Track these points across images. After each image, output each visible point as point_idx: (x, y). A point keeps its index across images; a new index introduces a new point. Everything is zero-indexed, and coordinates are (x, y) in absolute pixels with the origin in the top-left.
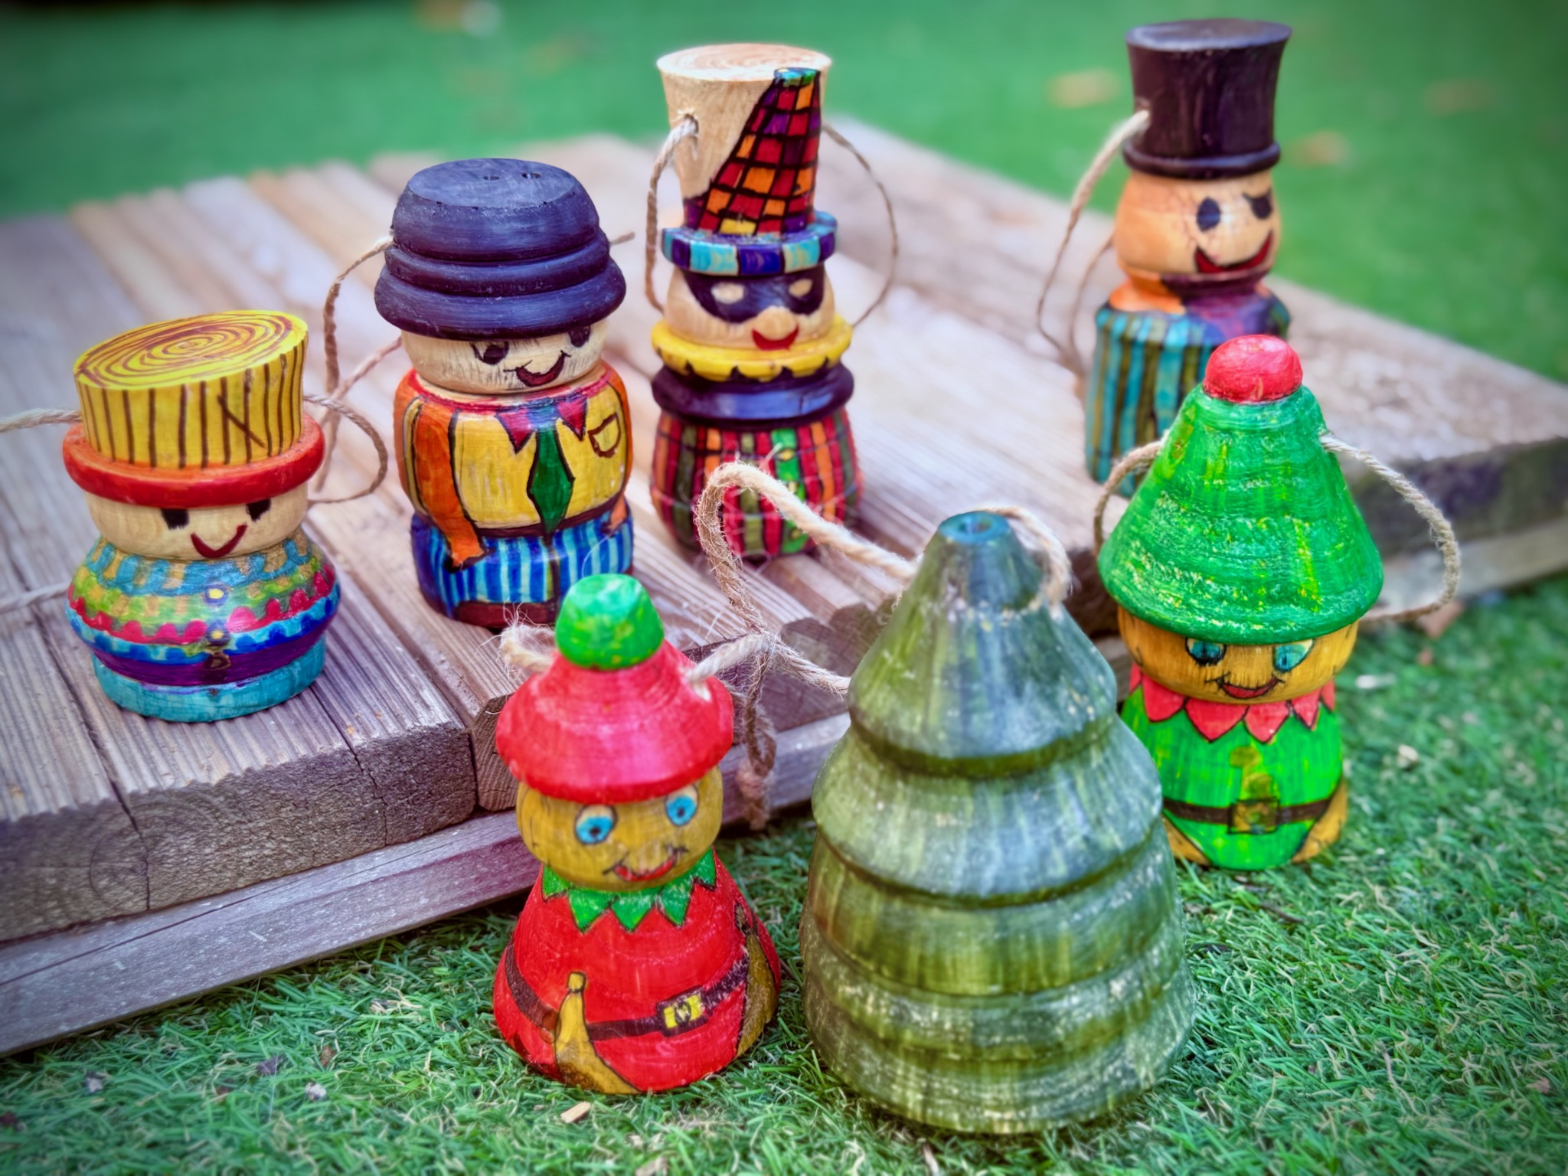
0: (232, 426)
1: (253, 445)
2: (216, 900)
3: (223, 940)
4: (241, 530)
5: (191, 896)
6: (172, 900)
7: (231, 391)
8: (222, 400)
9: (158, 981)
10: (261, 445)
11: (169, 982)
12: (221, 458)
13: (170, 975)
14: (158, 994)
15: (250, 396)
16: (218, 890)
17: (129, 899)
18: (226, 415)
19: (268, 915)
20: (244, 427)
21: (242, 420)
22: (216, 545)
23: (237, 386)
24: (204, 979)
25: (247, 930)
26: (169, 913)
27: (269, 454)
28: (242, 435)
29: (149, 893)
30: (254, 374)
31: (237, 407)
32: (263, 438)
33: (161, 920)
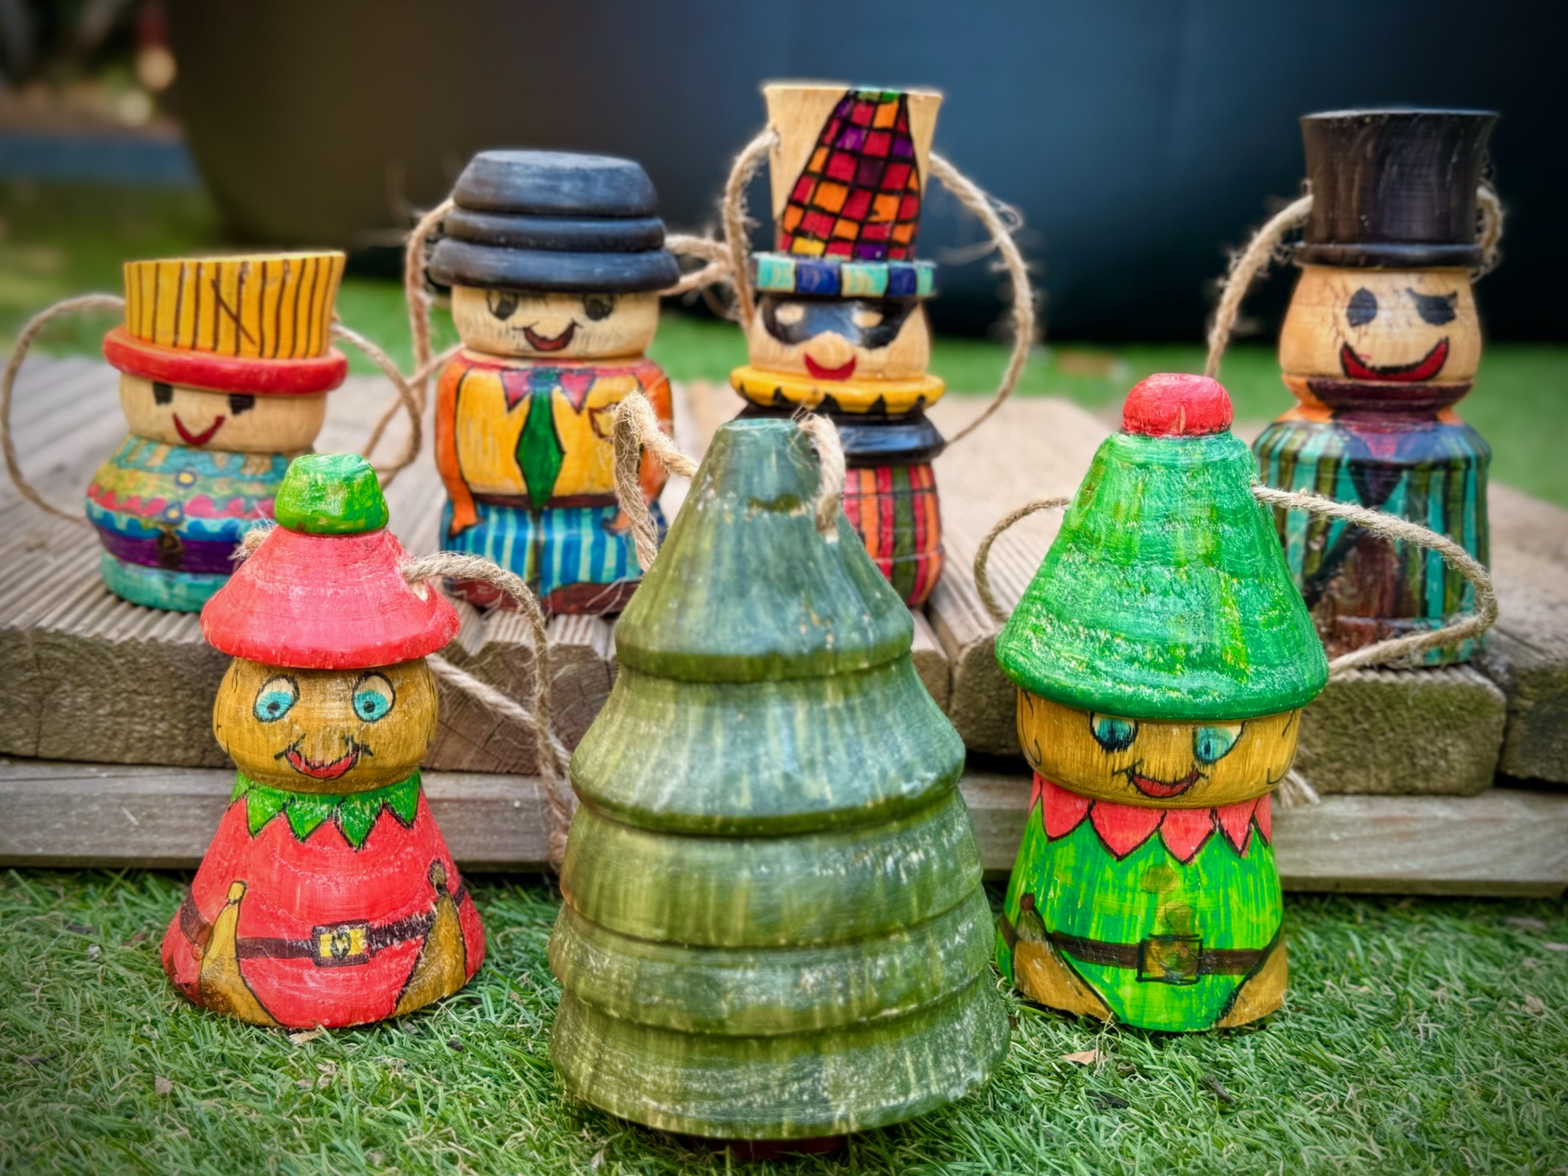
0: (223, 313)
1: (243, 339)
2: (103, 768)
3: (95, 808)
4: (219, 421)
5: (78, 756)
6: (60, 753)
7: (224, 278)
8: (216, 284)
9: (27, 829)
10: (252, 341)
11: (37, 835)
12: (209, 344)
13: (40, 827)
14: (24, 843)
15: (244, 288)
16: (106, 758)
17: (20, 738)
18: (219, 301)
19: (144, 797)
20: (236, 318)
21: (234, 310)
22: (195, 431)
23: (231, 273)
24: (71, 844)
25: (121, 805)
26: (57, 767)
27: (261, 354)
28: (232, 325)
29: (39, 738)
30: (250, 268)
31: (230, 295)
32: (256, 336)
33: (46, 771)
